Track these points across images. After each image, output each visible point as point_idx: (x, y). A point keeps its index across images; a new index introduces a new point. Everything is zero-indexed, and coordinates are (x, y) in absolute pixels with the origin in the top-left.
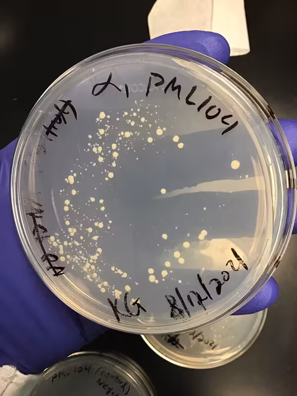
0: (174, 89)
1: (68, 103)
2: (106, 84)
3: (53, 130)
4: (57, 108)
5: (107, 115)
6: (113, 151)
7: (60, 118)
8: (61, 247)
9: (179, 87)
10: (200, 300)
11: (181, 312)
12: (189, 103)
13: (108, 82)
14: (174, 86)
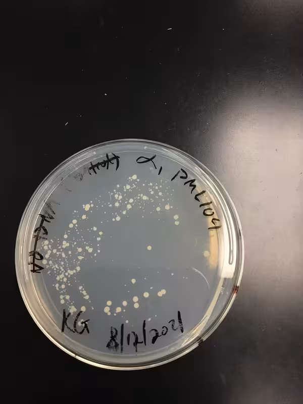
0: (191, 185)
1: (116, 158)
2: (149, 160)
4: (107, 156)
8: (49, 252)
13: (151, 160)
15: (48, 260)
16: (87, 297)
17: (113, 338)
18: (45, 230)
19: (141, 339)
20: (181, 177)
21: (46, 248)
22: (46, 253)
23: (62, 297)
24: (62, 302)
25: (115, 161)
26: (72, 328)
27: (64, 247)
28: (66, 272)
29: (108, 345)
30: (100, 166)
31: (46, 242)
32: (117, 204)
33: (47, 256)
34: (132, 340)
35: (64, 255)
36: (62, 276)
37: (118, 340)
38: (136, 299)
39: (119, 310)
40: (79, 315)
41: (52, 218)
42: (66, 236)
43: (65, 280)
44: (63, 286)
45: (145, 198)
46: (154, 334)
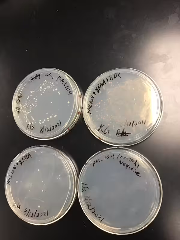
0: (62, 81)
2: (49, 74)
3: (33, 79)
5: (47, 81)
6: (44, 89)
7: (36, 77)
8: (22, 107)
9: (64, 81)
10: (48, 130)
11: (42, 132)
12: (64, 85)
13: (50, 74)
14: (63, 81)
15: (21, 110)
16: (34, 119)
17: (41, 130)
18: (19, 100)
19: (49, 129)
20: (59, 79)
21: (20, 106)
22: (21, 108)
23: (26, 120)
24: (27, 121)
25: (39, 76)
26: (30, 128)
27: (26, 105)
28: (27, 112)
29: (40, 132)
30: (34, 79)
31: (21, 104)
32: (41, 90)
33: (21, 109)
34: (47, 130)
35: (26, 108)
36: (26, 114)
37: (43, 130)
38: (48, 118)
39: (43, 122)
40: (31, 124)
41: (21, 96)
42: (26, 102)
43: (27, 115)
44: (27, 117)
45: (49, 87)
46: (53, 127)
